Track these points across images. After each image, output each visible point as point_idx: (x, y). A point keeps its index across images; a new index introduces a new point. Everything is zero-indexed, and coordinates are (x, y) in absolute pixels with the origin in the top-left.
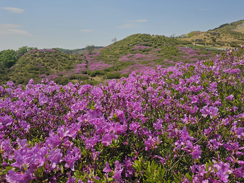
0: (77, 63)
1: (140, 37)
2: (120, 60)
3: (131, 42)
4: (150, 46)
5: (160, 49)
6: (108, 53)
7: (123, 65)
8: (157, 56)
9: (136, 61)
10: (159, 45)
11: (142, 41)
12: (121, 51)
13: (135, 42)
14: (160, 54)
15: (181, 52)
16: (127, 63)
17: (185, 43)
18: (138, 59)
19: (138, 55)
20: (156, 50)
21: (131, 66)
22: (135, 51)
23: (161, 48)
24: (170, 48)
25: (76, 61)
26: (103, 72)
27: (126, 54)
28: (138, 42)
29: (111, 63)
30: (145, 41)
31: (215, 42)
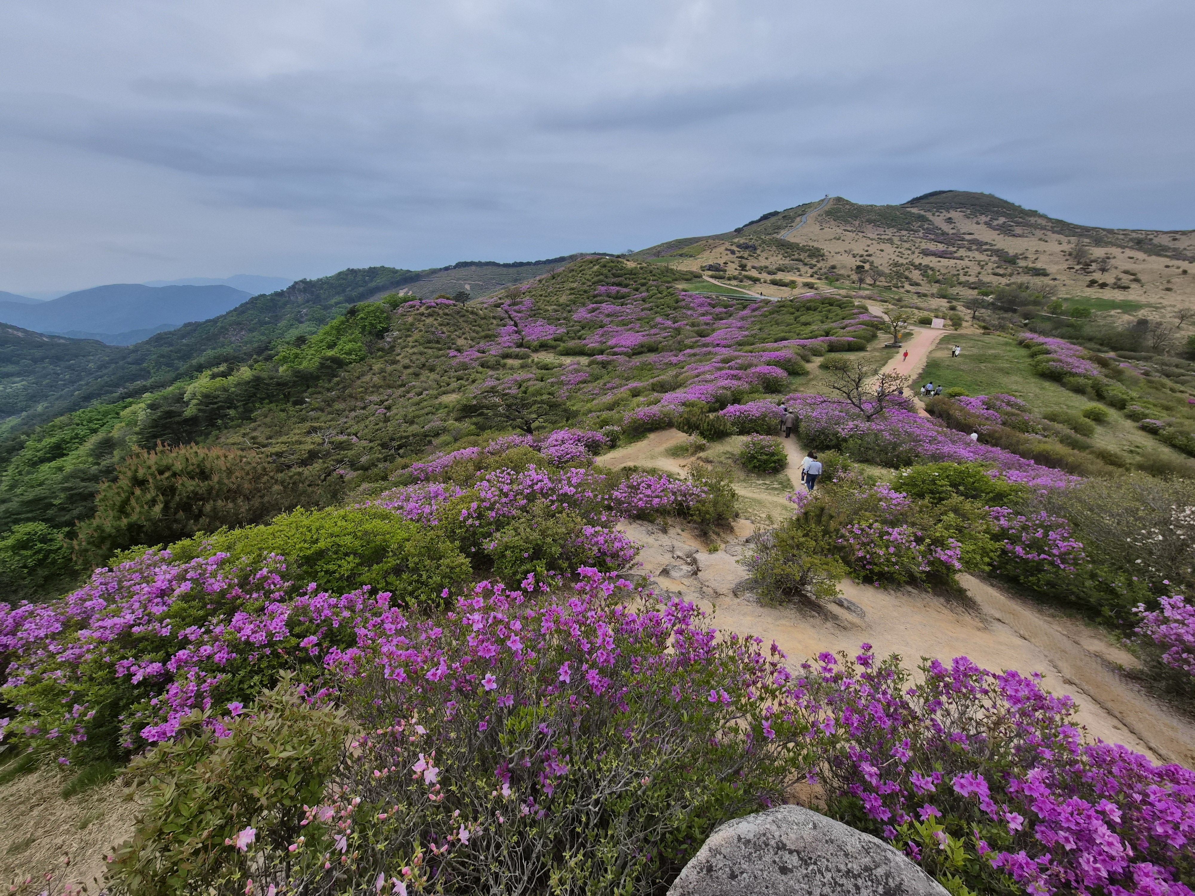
0: (498, 325)
1: (605, 266)
2: (575, 317)
3: (587, 277)
4: (626, 286)
5: (645, 294)
6: (548, 301)
7: (583, 328)
8: (642, 310)
9: (607, 320)
10: (643, 285)
11: (610, 274)
12: (573, 297)
13: (596, 279)
14: (647, 306)
15: (683, 303)
16: (592, 324)
17: (688, 277)
18: (608, 315)
19: (607, 307)
20: (638, 296)
21: (600, 331)
22: (599, 298)
23: (647, 291)
24: (665, 293)
25: (495, 322)
26: (553, 343)
27: (584, 304)
28: (601, 277)
29: (560, 325)
30: (615, 276)
31: (744, 273)
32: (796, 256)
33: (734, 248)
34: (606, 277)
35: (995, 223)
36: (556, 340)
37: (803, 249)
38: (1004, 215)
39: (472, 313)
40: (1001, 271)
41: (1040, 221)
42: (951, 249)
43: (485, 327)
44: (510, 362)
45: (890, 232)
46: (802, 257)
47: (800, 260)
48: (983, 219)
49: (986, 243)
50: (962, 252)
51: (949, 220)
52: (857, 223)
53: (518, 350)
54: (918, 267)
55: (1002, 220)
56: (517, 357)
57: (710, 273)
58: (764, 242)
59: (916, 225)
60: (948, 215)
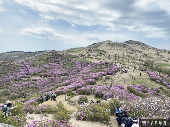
0: (21, 69)
1: (54, 53)
2: (45, 66)
3: (49, 56)
4: (59, 59)
5: (64, 61)
6: (37, 62)
7: (47, 69)
9: (53, 67)
10: (64, 58)
12: (44, 61)
13: (51, 57)
14: (65, 64)
15: (74, 63)
16: (49, 68)
17: (75, 57)
19: (54, 64)
21: (52, 70)
22: (52, 62)
24: (69, 61)
27: (47, 63)
28: (53, 56)
29: (40, 69)
30: (56, 56)
31: (89, 56)
32: (101, 53)
33: (87, 50)
34: (54, 56)
35: (142, 47)
36: (38, 72)
37: (102, 51)
38: (143, 46)
39: (14, 65)
40: (144, 57)
41: (150, 47)
42: (134, 52)
43: (17, 69)
44: (24, 79)
45: (121, 48)
46: (102, 53)
47: (102, 54)
48: (139, 46)
49: (141, 51)
50: (136, 53)
51: (133, 46)
52: (114, 46)
53: (27, 75)
54: (128, 56)
55: (143, 47)
56: (26, 77)
57: (81, 56)
58: (94, 49)
59: (126, 47)
60: (133, 45)
